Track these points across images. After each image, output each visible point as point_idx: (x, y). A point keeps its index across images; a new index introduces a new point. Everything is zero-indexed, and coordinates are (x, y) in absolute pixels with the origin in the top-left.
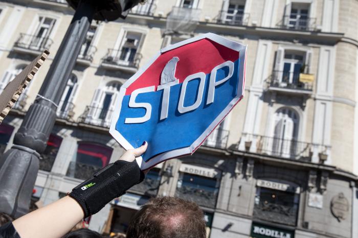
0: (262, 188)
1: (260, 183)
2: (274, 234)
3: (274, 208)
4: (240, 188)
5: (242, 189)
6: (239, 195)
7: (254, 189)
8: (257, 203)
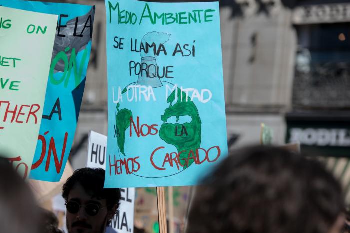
0: (313, 27)
1: (299, 16)
2: (338, 137)
3: (339, 73)
4: (254, 39)
5: (260, 40)
6: (252, 60)
7: (292, 36)
8: (306, 69)
